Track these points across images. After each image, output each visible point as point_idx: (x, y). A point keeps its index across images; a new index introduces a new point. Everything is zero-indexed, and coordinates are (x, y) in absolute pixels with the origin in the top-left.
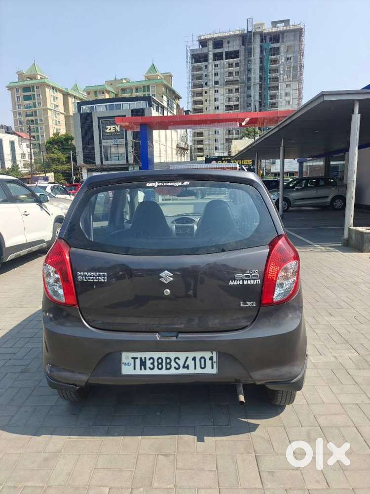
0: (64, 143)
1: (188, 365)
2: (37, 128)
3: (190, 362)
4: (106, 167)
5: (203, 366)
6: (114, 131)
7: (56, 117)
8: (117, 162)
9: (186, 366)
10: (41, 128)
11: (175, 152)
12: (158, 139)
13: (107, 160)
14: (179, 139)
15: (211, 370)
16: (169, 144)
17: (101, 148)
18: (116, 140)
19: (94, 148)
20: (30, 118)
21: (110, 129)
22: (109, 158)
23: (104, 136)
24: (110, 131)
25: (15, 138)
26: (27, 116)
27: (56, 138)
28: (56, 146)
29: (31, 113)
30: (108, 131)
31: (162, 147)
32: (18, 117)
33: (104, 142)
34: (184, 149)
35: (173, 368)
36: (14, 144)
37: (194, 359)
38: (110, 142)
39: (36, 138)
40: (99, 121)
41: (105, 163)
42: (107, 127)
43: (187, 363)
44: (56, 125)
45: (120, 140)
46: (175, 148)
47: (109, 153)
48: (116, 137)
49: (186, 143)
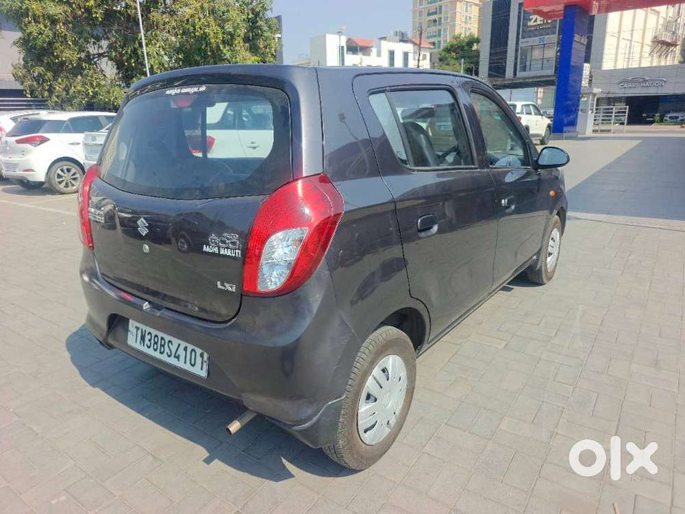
0: (466, 48)
1: (179, 356)
2: (440, 31)
3: (181, 352)
4: (521, 81)
5: (193, 362)
6: (542, 22)
7: (466, 11)
8: (539, 73)
9: (177, 355)
10: (444, 29)
11: (647, 49)
12: (617, 30)
13: (524, 69)
14: (660, 27)
15: (200, 370)
16: (637, 36)
17: (517, 51)
18: (542, 37)
19: (506, 52)
20: (432, 17)
21: (536, 21)
22: (528, 68)
23: (524, 31)
24: (535, 24)
25: (409, 47)
26: (429, 14)
27: (455, 42)
28: (453, 54)
29: (435, 10)
30: (531, 23)
31: (623, 44)
32: (418, 18)
33: (522, 43)
34: (668, 45)
35: (165, 354)
36: (407, 56)
37: (185, 349)
38: (534, 41)
39: (437, 45)
40: (520, 9)
41: (520, 74)
42: (531, 17)
43: (178, 353)
44: (466, 23)
45: (548, 36)
46: (650, 43)
47: (529, 58)
48: (543, 32)
49: (674, 33)
